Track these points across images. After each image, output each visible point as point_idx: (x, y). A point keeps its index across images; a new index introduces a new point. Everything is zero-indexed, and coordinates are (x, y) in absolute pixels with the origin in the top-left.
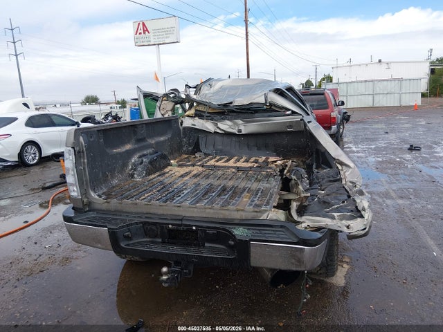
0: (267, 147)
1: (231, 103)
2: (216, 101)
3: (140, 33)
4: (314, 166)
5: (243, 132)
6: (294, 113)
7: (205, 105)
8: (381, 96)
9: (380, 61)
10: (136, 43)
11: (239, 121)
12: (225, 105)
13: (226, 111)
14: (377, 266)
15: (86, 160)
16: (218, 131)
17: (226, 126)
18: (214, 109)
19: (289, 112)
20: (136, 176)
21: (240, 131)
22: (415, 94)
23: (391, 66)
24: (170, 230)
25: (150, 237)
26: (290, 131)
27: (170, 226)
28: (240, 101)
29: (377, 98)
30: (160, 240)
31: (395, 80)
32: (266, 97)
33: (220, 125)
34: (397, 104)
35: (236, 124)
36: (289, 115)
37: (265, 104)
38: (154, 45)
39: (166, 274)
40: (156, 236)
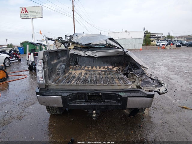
0: (107, 62)
1: (91, 44)
2: (83, 43)
3: (23, 13)
4: (132, 68)
5: (97, 56)
6: (118, 48)
7: (79, 44)
8: (128, 45)
9: (126, 31)
10: (21, 17)
11: (95, 51)
12: (88, 44)
13: (89, 47)
14: (156, 107)
15: (47, 66)
16: (86, 55)
17: (89, 53)
18: (83, 46)
19: (117, 48)
20: (60, 74)
21: (96, 55)
22: (140, 44)
23: (130, 33)
24: (89, 96)
25: (79, 100)
26: (118, 55)
27: (89, 94)
28: (94, 43)
29: (126, 45)
30: (84, 101)
31: (133, 39)
32: (106, 41)
33: (86, 53)
34: (133, 48)
35: (93, 53)
36: (116, 49)
37: (106, 44)
38: (31, 18)
39: (95, 114)
40: (82, 99)
